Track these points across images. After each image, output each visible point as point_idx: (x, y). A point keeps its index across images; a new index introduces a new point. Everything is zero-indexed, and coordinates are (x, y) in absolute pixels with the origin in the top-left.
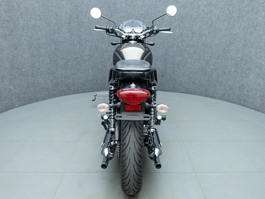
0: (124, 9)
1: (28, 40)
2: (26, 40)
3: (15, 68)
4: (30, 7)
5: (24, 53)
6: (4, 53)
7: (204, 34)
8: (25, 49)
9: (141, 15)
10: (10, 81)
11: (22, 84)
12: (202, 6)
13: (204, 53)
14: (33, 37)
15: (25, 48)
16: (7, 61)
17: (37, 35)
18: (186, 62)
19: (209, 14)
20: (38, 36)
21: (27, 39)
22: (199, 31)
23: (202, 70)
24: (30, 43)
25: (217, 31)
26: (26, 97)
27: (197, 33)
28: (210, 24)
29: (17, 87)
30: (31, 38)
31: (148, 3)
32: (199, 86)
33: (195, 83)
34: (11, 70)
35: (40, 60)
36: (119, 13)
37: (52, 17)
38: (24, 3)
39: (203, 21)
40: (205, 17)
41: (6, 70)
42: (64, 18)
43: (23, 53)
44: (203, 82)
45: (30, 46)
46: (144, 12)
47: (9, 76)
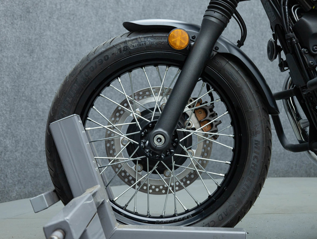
1: (58, 41)
2: (55, 39)
3: (23, 98)
5: (46, 66)
8: (49, 58)
11: (33, 141)
14: (69, 37)
15: (51, 56)
16: (8, 75)
17: (77, 35)
20: (78, 37)
21: (57, 38)
26: (38, 175)
29: (21, 145)
30: (64, 39)
34: (15, 99)
37: (110, 5)
42: (132, 12)
43: (43, 66)
45: (60, 54)
47: (6, 113)
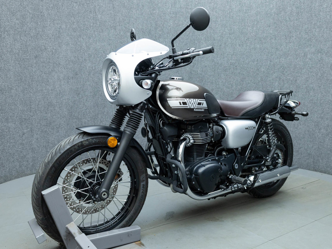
0: (210, 58)
3: (74, 118)
4: (100, 48)
5: (86, 100)
6: (64, 98)
7: (312, 88)
9: (231, 64)
10: (66, 132)
12: (310, 54)
13: (312, 113)
14: (100, 83)
15: (89, 95)
16: (66, 108)
18: (288, 124)
19: (318, 63)
22: (305, 84)
23: (310, 135)
24: (95, 90)
25: (330, 84)
27: (302, 87)
28: (321, 75)
30: (97, 84)
31: (240, 51)
32: (305, 157)
33: (300, 152)
34: (69, 119)
35: (104, 111)
36: (204, 62)
38: (94, 43)
39: (311, 72)
40: (313, 67)
41: (63, 117)
44: (310, 151)
45: (94, 93)
46: (234, 62)
47: (65, 126)
